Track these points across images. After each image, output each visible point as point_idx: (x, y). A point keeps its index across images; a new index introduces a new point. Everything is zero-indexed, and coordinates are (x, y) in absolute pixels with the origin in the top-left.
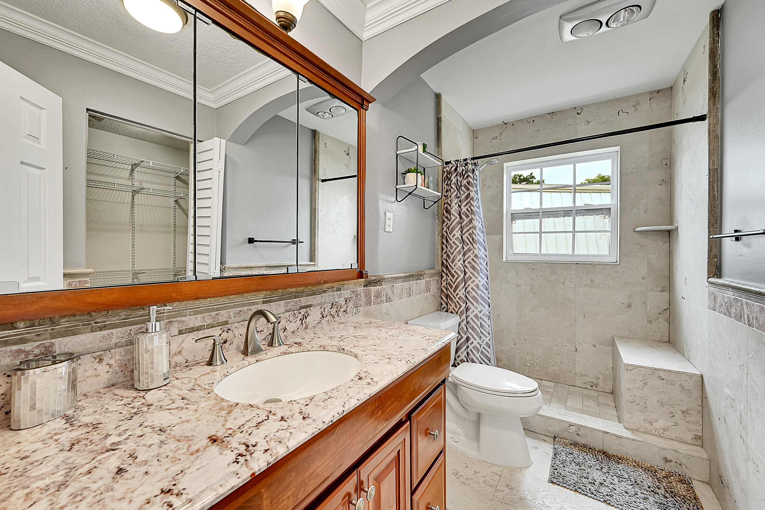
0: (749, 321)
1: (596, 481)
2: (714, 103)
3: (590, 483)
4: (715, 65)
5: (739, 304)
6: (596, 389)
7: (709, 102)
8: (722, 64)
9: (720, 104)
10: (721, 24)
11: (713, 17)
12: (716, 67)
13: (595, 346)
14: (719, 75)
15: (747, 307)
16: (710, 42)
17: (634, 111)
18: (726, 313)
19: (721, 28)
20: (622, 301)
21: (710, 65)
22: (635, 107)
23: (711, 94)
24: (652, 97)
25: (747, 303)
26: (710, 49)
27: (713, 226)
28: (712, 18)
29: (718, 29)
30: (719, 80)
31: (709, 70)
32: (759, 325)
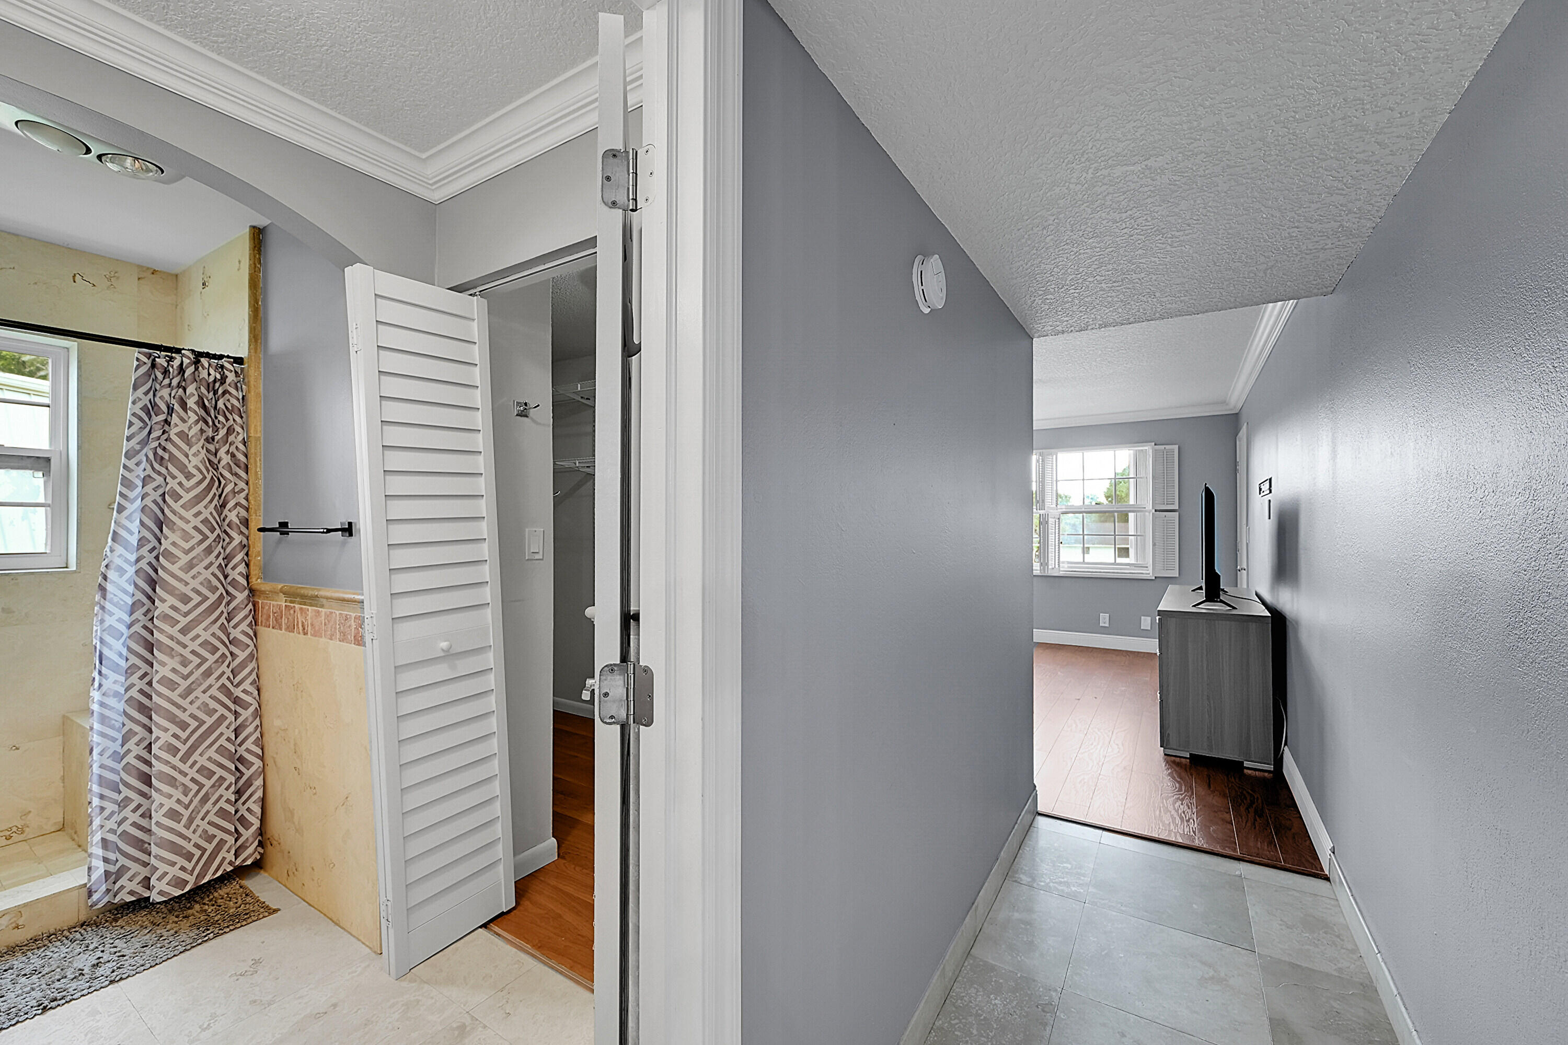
0: (304, 629)
1: (83, 970)
2: (256, 349)
3: (72, 980)
4: (256, 299)
5: (292, 612)
6: (22, 837)
7: (250, 345)
8: (265, 300)
9: (262, 353)
10: (262, 249)
11: (254, 234)
12: (257, 303)
13: (17, 749)
14: (261, 314)
15: (301, 613)
16: (250, 265)
17: (108, 288)
18: (276, 625)
19: (262, 253)
20: (82, 642)
21: (250, 296)
22: (109, 280)
23: (252, 336)
24: (143, 276)
25: (301, 609)
26: (249, 273)
27: (256, 514)
28: (252, 235)
29: (260, 254)
30: (261, 321)
31: (250, 302)
32: (315, 631)
